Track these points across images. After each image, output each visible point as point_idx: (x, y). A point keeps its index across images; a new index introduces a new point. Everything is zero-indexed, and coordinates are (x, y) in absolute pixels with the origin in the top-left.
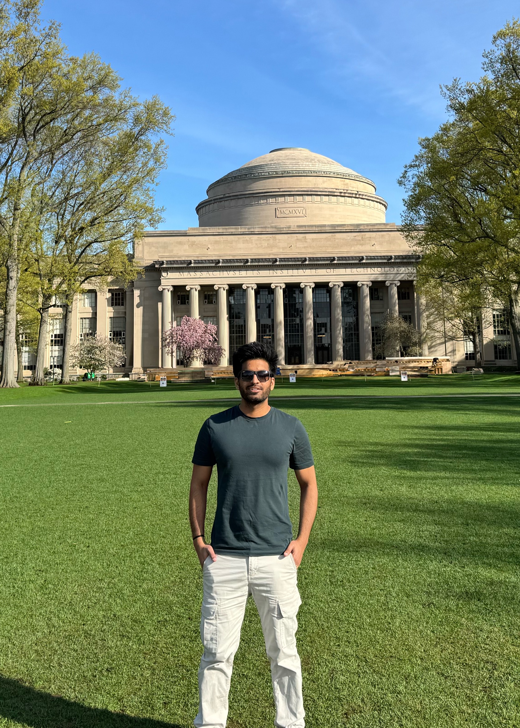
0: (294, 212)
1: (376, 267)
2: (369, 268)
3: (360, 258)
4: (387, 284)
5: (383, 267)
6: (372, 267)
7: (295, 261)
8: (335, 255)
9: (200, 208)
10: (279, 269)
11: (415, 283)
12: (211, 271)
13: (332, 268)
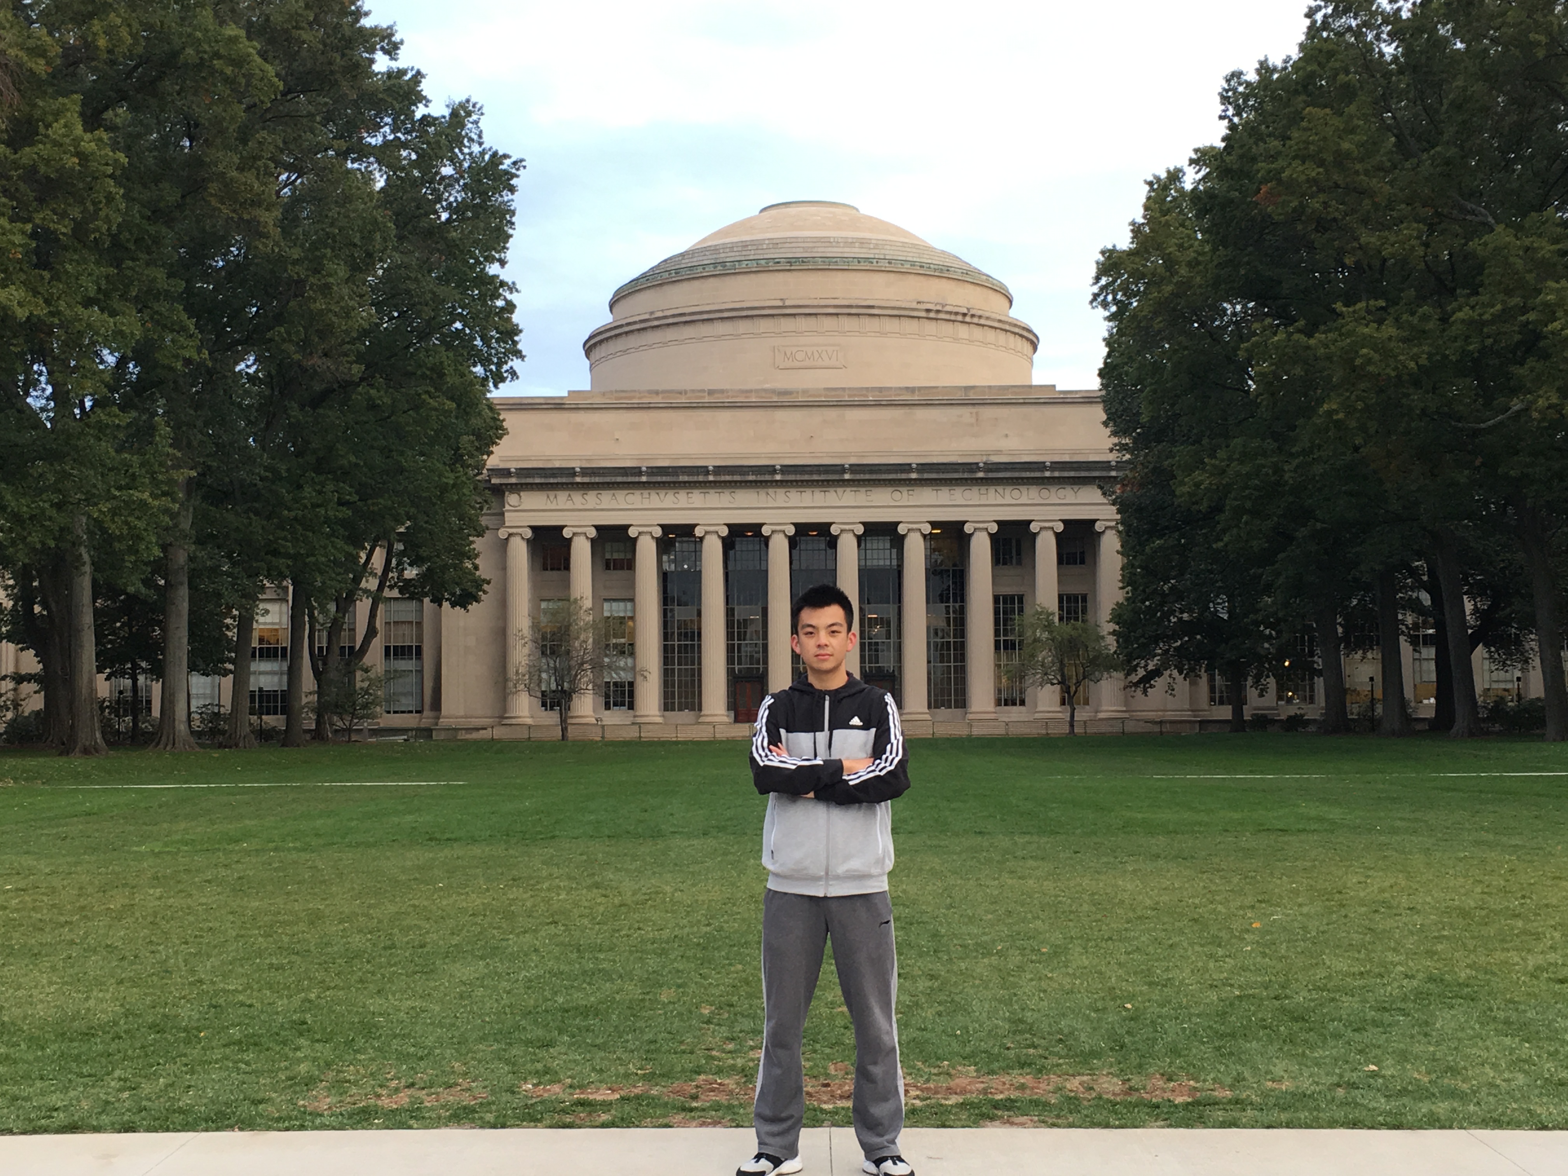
0: (816, 355)
1: (1008, 489)
2: (992, 490)
3: (972, 467)
4: (1034, 527)
5: (1023, 489)
6: (1000, 489)
7: (819, 473)
8: (914, 461)
9: (595, 345)
10: (781, 492)
11: (1098, 527)
12: (621, 494)
13: (904, 490)
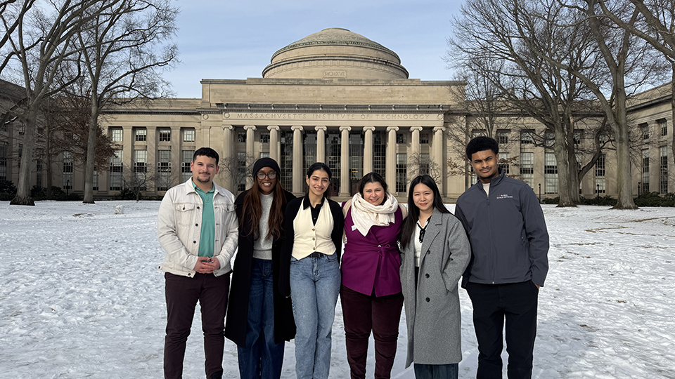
0: (336, 74)
1: (403, 115)
2: (397, 115)
3: (390, 107)
4: (411, 129)
5: (408, 115)
6: (400, 115)
7: (336, 108)
8: (369, 104)
9: (266, 72)
10: (322, 114)
11: (435, 129)
12: (264, 114)
13: (366, 115)
